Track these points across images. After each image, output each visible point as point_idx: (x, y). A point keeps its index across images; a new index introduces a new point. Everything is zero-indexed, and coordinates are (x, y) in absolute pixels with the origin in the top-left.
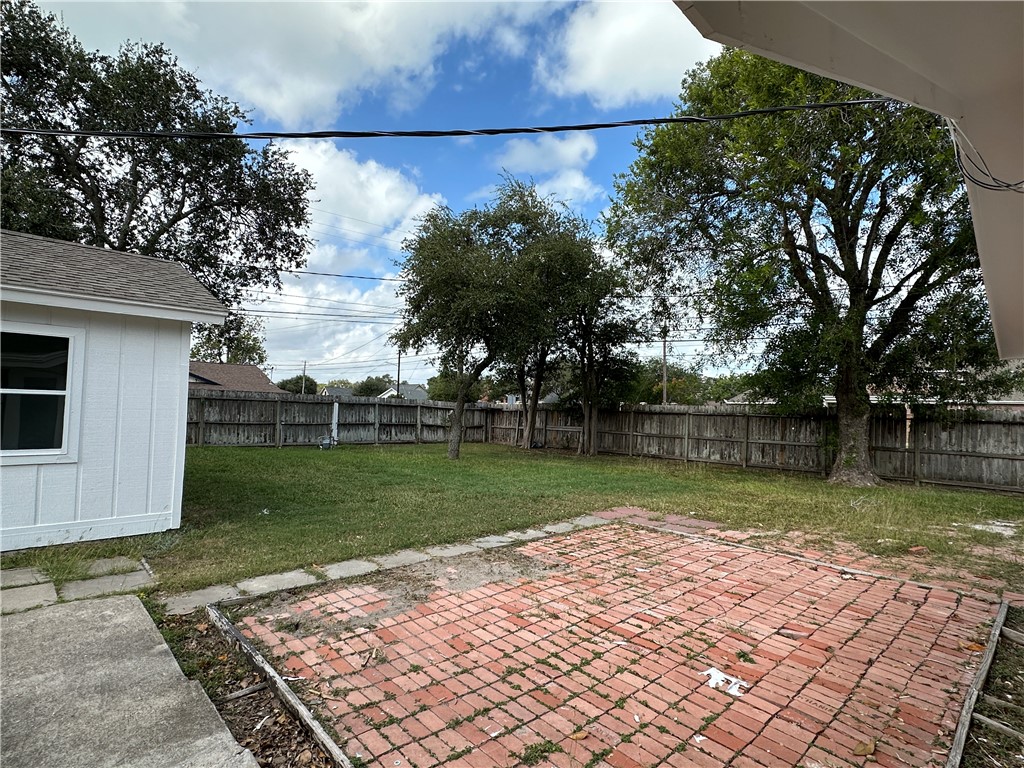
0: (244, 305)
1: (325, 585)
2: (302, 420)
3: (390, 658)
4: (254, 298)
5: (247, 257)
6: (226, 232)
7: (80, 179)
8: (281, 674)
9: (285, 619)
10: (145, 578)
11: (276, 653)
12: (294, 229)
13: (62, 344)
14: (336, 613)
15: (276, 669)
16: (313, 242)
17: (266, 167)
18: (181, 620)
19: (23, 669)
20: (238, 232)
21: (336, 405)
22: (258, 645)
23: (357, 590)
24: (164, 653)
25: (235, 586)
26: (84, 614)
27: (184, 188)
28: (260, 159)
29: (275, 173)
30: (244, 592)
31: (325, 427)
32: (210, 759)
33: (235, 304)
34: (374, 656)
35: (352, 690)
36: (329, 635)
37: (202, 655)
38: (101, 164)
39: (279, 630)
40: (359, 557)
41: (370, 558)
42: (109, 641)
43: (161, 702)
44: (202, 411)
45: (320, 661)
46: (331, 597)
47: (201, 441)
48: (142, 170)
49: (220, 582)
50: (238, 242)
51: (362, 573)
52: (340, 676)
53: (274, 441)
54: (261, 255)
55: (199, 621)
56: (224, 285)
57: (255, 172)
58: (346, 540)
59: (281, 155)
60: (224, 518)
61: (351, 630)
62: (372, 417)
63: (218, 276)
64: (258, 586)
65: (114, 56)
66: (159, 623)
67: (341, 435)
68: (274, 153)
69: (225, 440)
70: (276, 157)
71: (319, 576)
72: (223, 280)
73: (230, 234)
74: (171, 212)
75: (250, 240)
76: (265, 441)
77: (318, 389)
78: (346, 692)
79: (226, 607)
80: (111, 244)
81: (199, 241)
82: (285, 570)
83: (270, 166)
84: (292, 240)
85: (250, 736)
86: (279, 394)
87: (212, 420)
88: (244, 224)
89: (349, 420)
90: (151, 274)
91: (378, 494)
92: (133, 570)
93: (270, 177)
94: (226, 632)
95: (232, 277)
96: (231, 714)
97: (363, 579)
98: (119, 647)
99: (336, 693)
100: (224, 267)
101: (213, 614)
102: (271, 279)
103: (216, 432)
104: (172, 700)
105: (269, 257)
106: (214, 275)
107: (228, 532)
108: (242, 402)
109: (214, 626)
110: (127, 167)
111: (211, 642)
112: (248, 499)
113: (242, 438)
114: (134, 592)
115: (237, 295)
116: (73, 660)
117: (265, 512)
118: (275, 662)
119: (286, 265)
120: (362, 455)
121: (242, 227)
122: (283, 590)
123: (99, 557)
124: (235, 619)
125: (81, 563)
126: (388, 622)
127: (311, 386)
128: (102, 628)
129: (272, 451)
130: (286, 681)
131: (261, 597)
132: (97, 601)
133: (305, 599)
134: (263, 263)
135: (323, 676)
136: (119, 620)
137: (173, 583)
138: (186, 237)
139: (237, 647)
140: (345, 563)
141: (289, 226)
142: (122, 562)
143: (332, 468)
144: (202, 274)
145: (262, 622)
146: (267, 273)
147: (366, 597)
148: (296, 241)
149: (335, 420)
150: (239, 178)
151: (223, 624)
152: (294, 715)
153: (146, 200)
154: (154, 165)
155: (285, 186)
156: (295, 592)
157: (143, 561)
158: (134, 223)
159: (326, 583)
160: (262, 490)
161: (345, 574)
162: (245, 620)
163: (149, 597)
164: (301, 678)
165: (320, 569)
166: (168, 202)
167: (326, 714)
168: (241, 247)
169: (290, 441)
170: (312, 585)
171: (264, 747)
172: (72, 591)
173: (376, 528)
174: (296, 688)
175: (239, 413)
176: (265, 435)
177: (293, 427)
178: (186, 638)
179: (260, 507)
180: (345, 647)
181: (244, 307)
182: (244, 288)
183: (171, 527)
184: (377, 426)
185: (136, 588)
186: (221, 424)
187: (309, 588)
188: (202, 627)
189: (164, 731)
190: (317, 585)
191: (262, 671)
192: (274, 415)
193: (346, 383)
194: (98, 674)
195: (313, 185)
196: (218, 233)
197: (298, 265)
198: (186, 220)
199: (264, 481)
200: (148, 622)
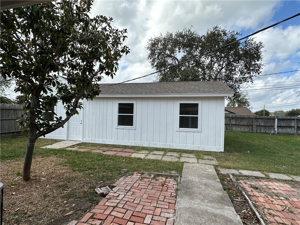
0: (241, 89)
1: (268, 179)
2: (263, 124)
3: (295, 213)
4: (244, 87)
5: (242, 75)
6: (235, 69)
7: (200, 66)
8: (250, 200)
9: (253, 185)
10: (215, 162)
11: (249, 193)
12: (257, 62)
13: (197, 105)
14: (272, 189)
15: (249, 198)
16: (264, 65)
17: (246, 46)
18: (223, 175)
19: (191, 174)
20: (238, 68)
21: (276, 120)
22: (244, 189)
23: (281, 184)
24: (218, 181)
25: (238, 171)
26: (202, 167)
27: (223, 60)
28: (244, 44)
29: (250, 47)
30: (240, 173)
31: (272, 127)
32: (228, 212)
33: (238, 90)
34: (287, 209)
35: (276, 216)
36: (269, 195)
37: (228, 186)
38: (204, 61)
39: (251, 187)
40: (284, 173)
41: (289, 175)
42: (207, 174)
43: (217, 193)
44: (230, 121)
45: (265, 202)
46: (270, 183)
47: (230, 129)
48: (213, 59)
49: (234, 168)
50: (239, 71)
51: (285, 179)
52: (272, 210)
53: (253, 131)
54: (246, 73)
55: (228, 177)
56: (235, 85)
57: (243, 49)
58: (278, 166)
59: (251, 40)
60: (236, 151)
61: (277, 196)
62: (293, 124)
63: (233, 82)
64: (245, 172)
65: (205, 34)
66: (218, 174)
67: (279, 130)
68: (249, 41)
69: (237, 130)
70: (249, 42)
71: (266, 175)
72: (234, 83)
73: (236, 69)
74: (220, 68)
75: (242, 70)
76: (250, 131)
77: (270, 114)
78: (274, 216)
79: (235, 176)
80: (207, 80)
81: (227, 74)
82: (254, 170)
83: (247, 45)
84: (256, 66)
85: (240, 213)
86: (254, 116)
87: (233, 124)
88: (240, 65)
89: (282, 125)
90: (215, 85)
91: (294, 153)
92: (212, 160)
93: (248, 49)
94: (235, 182)
95: (237, 82)
96: (235, 204)
97: (285, 181)
98: (209, 177)
99: (270, 214)
100: (235, 79)
101: (231, 176)
102: (250, 80)
103: (234, 127)
104: (220, 194)
105: (248, 73)
106: (232, 82)
107: (236, 156)
108: (242, 118)
109: (231, 180)
110: (210, 59)
111: (231, 183)
112: (243, 147)
113: (242, 129)
114: (212, 165)
115: (239, 87)
116: (200, 176)
117: (248, 152)
118: (249, 196)
119: (255, 74)
120: (288, 138)
121: (240, 66)
122: (253, 176)
123: (205, 155)
124: (237, 180)
125: (202, 155)
126: (295, 200)
127: (267, 113)
128: (205, 171)
129: (252, 134)
130: (252, 203)
131: (245, 176)
132: (205, 165)
133: (260, 181)
134: (247, 75)
135: (265, 206)
136: (209, 170)
137: (221, 165)
138: (224, 73)
139: (238, 187)
140: (278, 174)
141: (255, 62)
142: (210, 157)
143: (274, 141)
144: (229, 83)
145: (246, 183)
146: (248, 78)
147: (285, 188)
148: (258, 66)
149: (276, 124)
150: (238, 52)
151: (234, 180)
152: (254, 214)
153: (214, 66)
154: (216, 57)
155: (253, 50)
156: (257, 178)
157: (215, 158)
158: (211, 73)
159: (268, 178)
160: (248, 145)
161: (276, 178)
162: (241, 181)
163: (216, 167)
164: (257, 204)
165: (267, 173)
166: (220, 65)
167: (265, 218)
168: (239, 72)
169: (258, 131)
170: (263, 178)
171: (244, 218)
172: (200, 161)
173: (292, 165)
174: (255, 206)
175: (241, 122)
176: (250, 129)
177: (260, 127)
178: (224, 180)
179: (247, 150)
180: (275, 201)
181: (241, 90)
182: (241, 84)
183: (221, 151)
184: (296, 127)
185: (213, 164)
186: (236, 125)
187: (262, 178)
188: (228, 179)
189: (218, 200)
190: (265, 178)
191: (244, 196)
192: (253, 123)
193: (282, 112)
194: (204, 181)
195: (263, 46)
196: (233, 70)
197: (259, 74)
198: (224, 69)
199: (249, 143)
200: (215, 173)
